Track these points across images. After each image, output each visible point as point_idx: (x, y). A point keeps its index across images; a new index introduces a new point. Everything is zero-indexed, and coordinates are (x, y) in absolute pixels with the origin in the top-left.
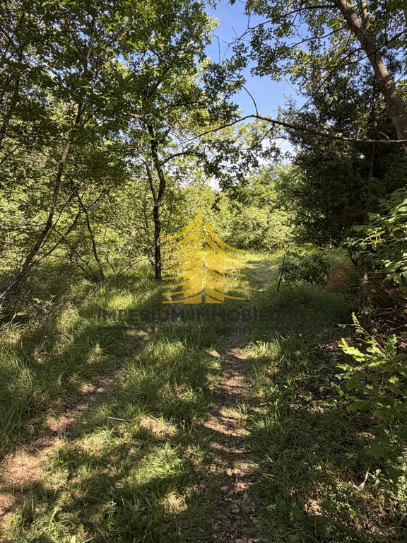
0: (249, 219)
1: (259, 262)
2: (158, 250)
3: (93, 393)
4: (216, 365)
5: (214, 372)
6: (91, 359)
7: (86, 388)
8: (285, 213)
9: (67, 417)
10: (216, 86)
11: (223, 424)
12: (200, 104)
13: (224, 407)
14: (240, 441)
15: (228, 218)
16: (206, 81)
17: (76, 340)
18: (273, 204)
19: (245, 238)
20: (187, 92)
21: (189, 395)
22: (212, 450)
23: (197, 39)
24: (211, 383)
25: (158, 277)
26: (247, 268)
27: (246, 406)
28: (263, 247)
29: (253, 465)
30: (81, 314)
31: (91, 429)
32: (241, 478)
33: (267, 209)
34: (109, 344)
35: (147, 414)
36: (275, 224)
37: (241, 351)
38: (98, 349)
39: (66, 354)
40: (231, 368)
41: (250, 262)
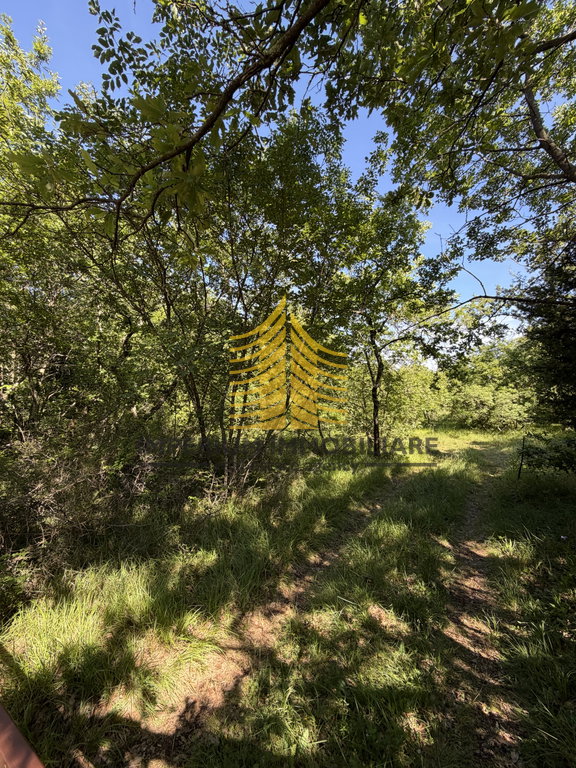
0: (471, 397)
1: (487, 443)
2: (376, 428)
3: (319, 565)
4: (449, 558)
5: (449, 567)
6: (318, 530)
7: (313, 558)
8: (515, 390)
9: (297, 585)
10: (431, 277)
11: (467, 636)
12: (415, 294)
13: (465, 614)
14: (494, 668)
15: (446, 397)
16: (421, 274)
17: (305, 509)
18: (498, 381)
19: (467, 418)
20: (403, 287)
21: (420, 589)
22: (457, 669)
23: (411, 242)
24: (445, 579)
25: (376, 453)
26: (472, 449)
27: (497, 620)
28: (490, 427)
29: (519, 710)
30: (308, 484)
31: (320, 604)
32: (503, 724)
33: (492, 386)
34: (333, 516)
35: (375, 601)
36: (504, 402)
37: (478, 545)
38: (323, 520)
39: (296, 522)
40: (469, 564)
41: (475, 443)
